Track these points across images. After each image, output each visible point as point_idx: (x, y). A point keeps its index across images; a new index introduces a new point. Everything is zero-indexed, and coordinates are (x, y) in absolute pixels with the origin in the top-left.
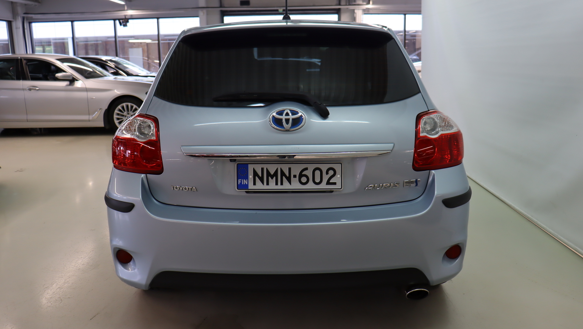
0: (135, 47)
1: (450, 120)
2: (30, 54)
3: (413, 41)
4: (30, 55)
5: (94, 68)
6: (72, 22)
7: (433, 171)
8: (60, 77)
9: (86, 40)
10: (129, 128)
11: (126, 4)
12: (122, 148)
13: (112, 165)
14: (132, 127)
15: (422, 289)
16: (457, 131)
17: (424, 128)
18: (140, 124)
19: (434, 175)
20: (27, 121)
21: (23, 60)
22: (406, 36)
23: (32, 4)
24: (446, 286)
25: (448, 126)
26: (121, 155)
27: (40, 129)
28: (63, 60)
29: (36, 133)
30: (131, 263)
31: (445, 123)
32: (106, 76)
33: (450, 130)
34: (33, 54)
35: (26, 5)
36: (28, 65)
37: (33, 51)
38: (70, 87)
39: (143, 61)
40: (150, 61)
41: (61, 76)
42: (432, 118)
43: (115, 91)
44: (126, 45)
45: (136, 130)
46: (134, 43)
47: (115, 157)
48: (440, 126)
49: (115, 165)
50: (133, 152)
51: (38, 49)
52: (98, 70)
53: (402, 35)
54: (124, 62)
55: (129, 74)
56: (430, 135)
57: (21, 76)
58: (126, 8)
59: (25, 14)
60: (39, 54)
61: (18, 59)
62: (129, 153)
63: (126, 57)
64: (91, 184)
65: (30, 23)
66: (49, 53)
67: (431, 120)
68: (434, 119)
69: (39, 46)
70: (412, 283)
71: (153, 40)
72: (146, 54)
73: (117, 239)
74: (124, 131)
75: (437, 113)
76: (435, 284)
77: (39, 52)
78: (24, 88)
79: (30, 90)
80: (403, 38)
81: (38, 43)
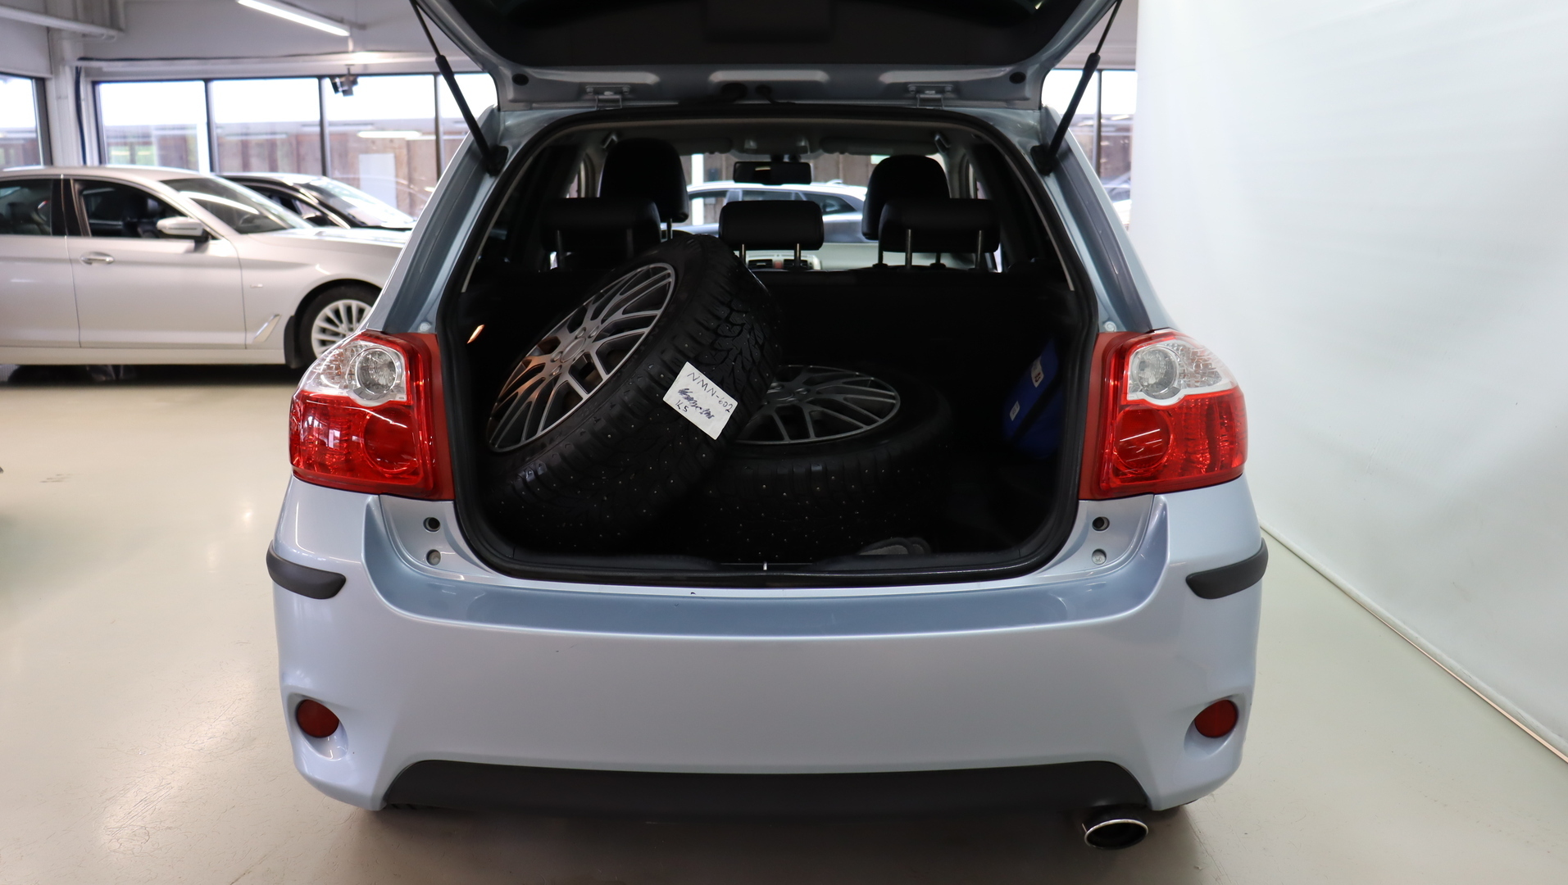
0: (377, 152)
1: (1210, 359)
2: (93, 167)
3: (1122, 142)
4: (93, 171)
5: (261, 205)
6: (207, 81)
7: (1162, 497)
8: (171, 229)
9: (244, 131)
10: (338, 368)
11: (351, 36)
12: (316, 423)
13: (289, 468)
14: (344, 365)
15: (1130, 821)
16: (1229, 387)
17: (1141, 378)
18: (366, 359)
19: (1165, 508)
20: (80, 345)
21: (72, 182)
22: (1103, 129)
23: (102, 35)
24: (1198, 811)
25: (1204, 373)
26: (313, 443)
27: (116, 368)
28: (178, 184)
29: (104, 378)
30: (336, 736)
31: (1198, 366)
32: (293, 227)
33: (1209, 385)
34: (102, 166)
35: (84, 35)
36: (87, 197)
37: (102, 160)
38: (197, 256)
39: (397, 189)
40: (414, 189)
41: (173, 227)
42: (1160, 351)
43: (318, 268)
44: (352, 144)
45: (354, 374)
46: (373, 141)
47: (296, 445)
48: (1183, 374)
49: (296, 469)
50: (347, 434)
51: (116, 153)
52: (273, 211)
53: (1092, 126)
54: (345, 192)
55: (354, 223)
56: (1154, 397)
57: (64, 225)
58: (351, 46)
59: (82, 59)
60: (120, 168)
61: (60, 180)
62: (335, 438)
63: (351, 176)
64: (247, 516)
65: (95, 84)
66: (147, 164)
67: (1157, 355)
68: (1166, 356)
69: (117, 144)
70: (1102, 803)
71: (425, 133)
72: (405, 170)
73: (298, 672)
74: (322, 377)
75: (1175, 338)
76: (1164, 807)
77: (119, 163)
78: (74, 256)
79: (89, 262)
80: (1094, 134)
81: (116, 137)
